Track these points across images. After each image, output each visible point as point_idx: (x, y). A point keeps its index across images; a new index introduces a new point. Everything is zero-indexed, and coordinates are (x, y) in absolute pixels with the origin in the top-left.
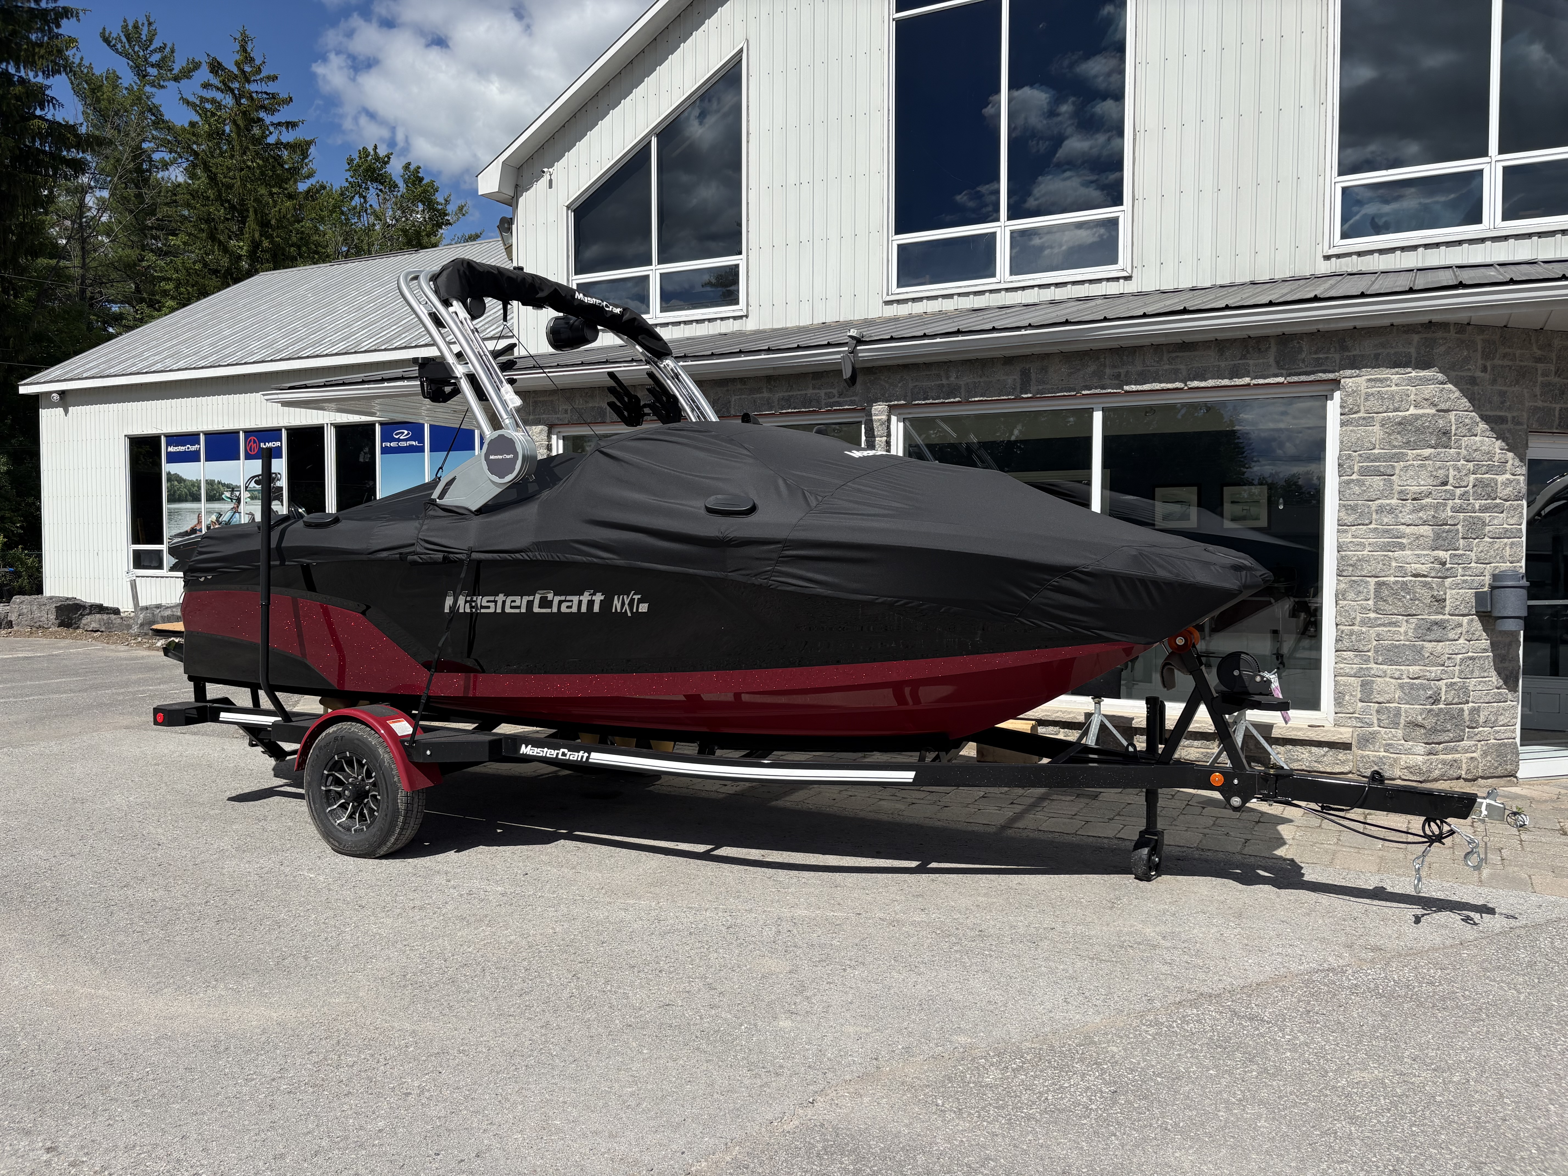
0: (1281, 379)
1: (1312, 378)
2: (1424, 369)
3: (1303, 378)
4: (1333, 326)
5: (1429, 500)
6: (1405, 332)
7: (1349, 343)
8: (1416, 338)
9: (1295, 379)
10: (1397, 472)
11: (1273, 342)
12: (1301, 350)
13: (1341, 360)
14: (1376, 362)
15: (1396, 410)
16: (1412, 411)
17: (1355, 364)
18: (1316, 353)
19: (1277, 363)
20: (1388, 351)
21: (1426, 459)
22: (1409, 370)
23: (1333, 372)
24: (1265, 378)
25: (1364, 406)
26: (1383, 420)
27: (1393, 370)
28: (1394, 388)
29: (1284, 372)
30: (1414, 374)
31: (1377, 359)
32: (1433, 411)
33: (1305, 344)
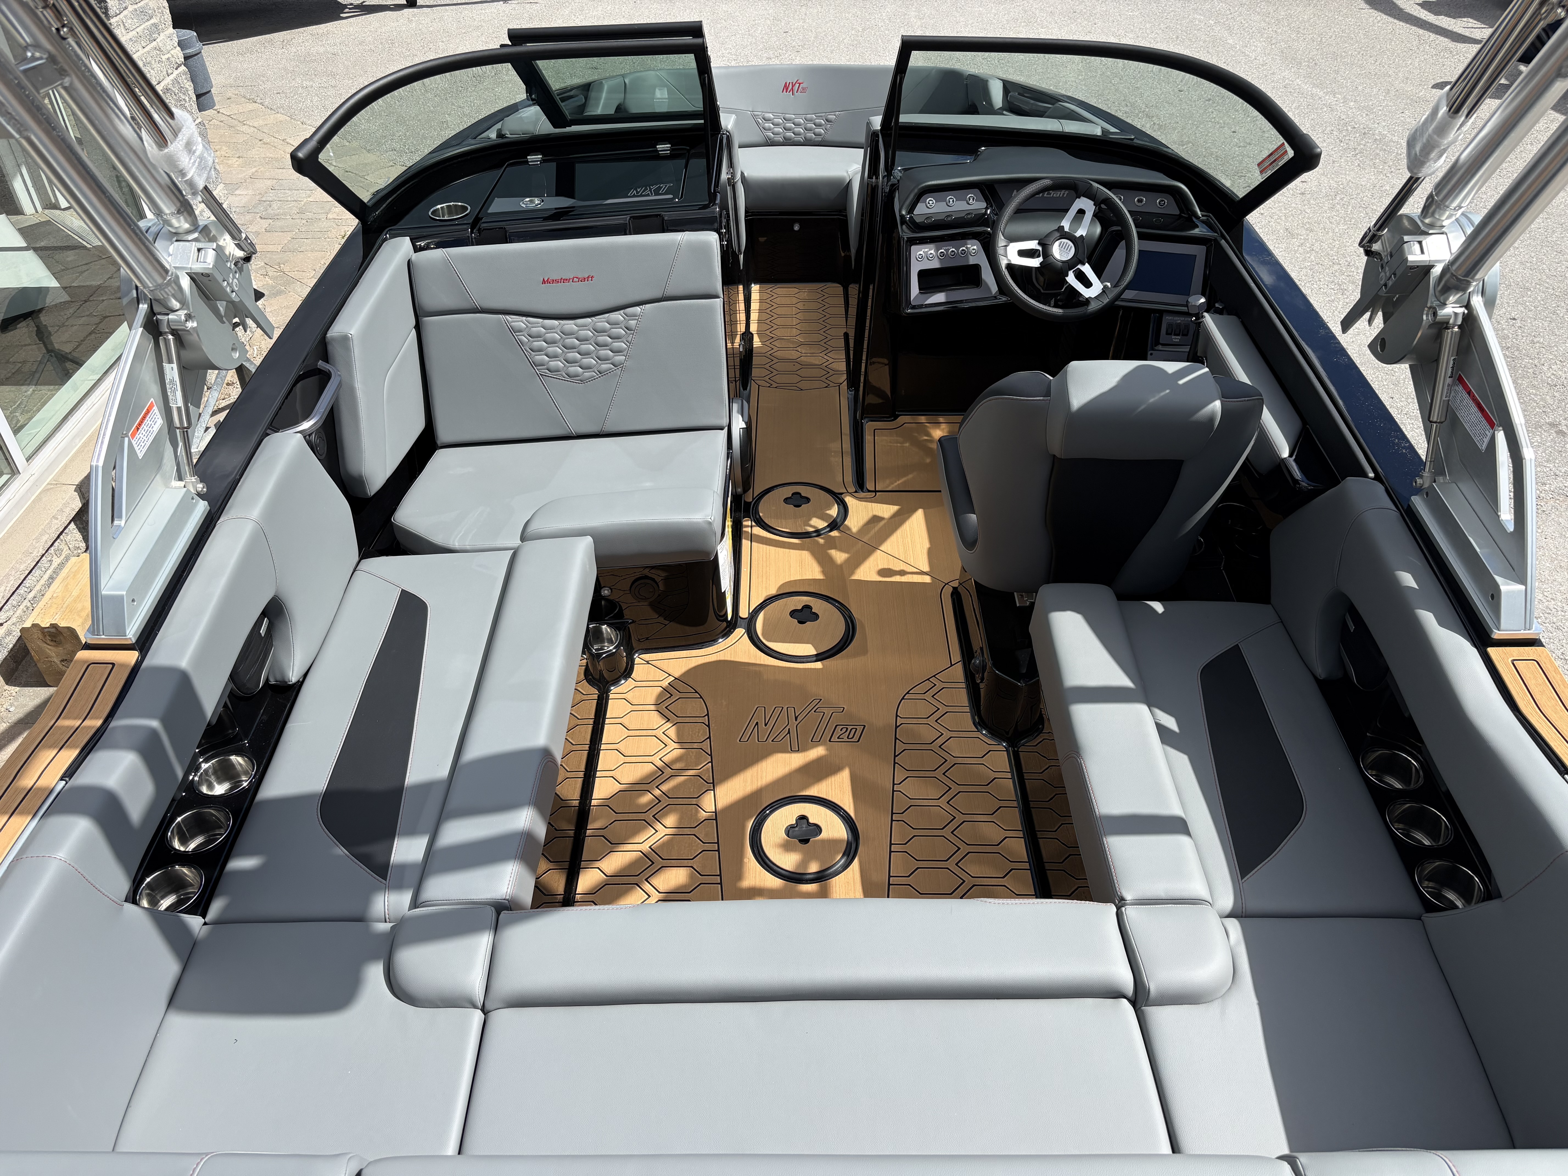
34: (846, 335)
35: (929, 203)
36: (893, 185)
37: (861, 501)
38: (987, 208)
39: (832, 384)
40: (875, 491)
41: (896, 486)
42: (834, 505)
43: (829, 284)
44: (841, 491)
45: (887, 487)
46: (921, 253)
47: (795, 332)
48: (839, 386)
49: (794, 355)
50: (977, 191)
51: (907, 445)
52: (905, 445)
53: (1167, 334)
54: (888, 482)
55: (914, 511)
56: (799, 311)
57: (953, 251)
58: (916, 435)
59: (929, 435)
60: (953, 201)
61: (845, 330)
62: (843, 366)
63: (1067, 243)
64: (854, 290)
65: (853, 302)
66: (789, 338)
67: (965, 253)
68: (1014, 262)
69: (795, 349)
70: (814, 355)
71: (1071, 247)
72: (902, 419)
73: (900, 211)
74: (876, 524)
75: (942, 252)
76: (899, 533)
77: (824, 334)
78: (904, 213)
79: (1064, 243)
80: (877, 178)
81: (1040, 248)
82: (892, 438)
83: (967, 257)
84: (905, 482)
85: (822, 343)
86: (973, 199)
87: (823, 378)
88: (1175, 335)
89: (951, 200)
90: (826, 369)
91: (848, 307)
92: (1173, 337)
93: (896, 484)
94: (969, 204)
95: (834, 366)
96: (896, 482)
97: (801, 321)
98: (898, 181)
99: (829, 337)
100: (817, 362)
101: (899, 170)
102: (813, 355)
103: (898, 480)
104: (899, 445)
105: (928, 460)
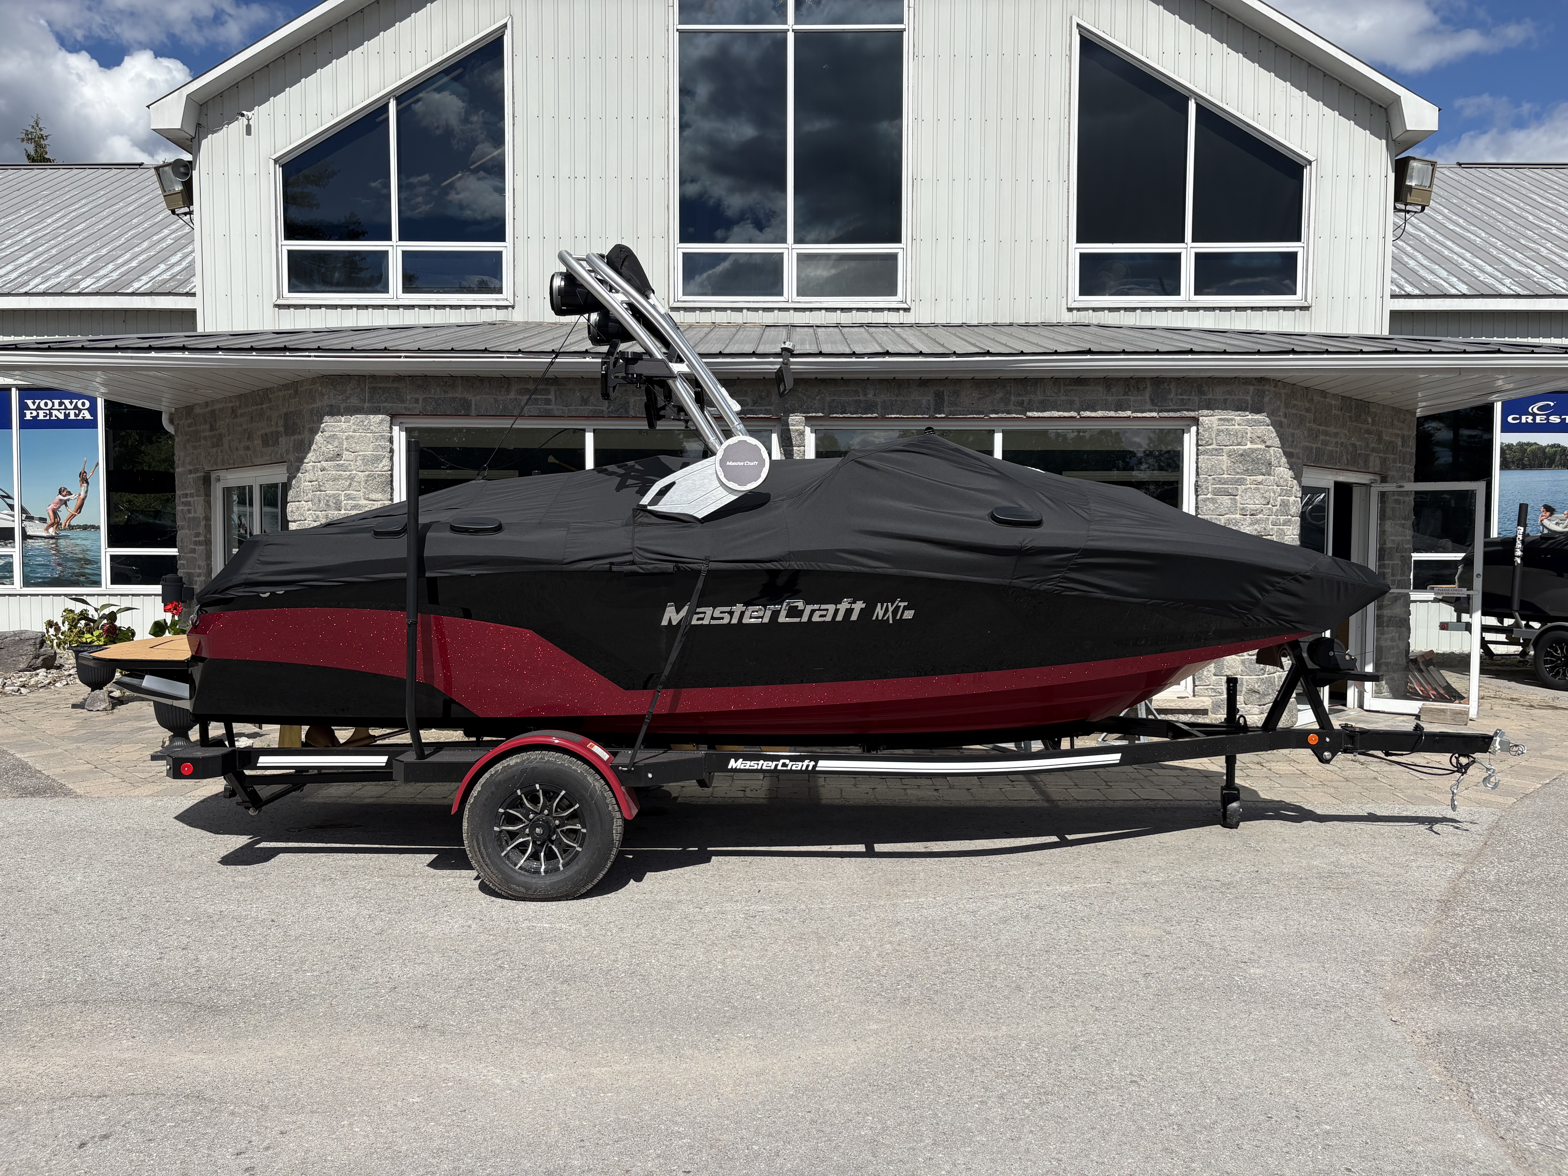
0: (1155, 414)
1: (1178, 414)
2: (1257, 413)
3: (1172, 414)
4: (1193, 374)
5: (1261, 516)
6: (1245, 383)
7: (1205, 389)
8: (1251, 388)
9: (1166, 414)
10: (1239, 493)
11: (1148, 383)
12: (1170, 392)
13: (1199, 403)
14: (1225, 406)
15: (1239, 444)
16: (1249, 446)
17: (1210, 406)
18: (1181, 395)
19: (1152, 400)
20: (1232, 397)
21: (1260, 483)
22: (1247, 413)
23: (1194, 411)
24: (1142, 412)
25: (1216, 440)
26: (1230, 451)
27: (1237, 413)
28: (1237, 427)
29: (1157, 408)
30: (1250, 417)
31: (1226, 403)
32: (1263, 447)
33: (1173, 387)
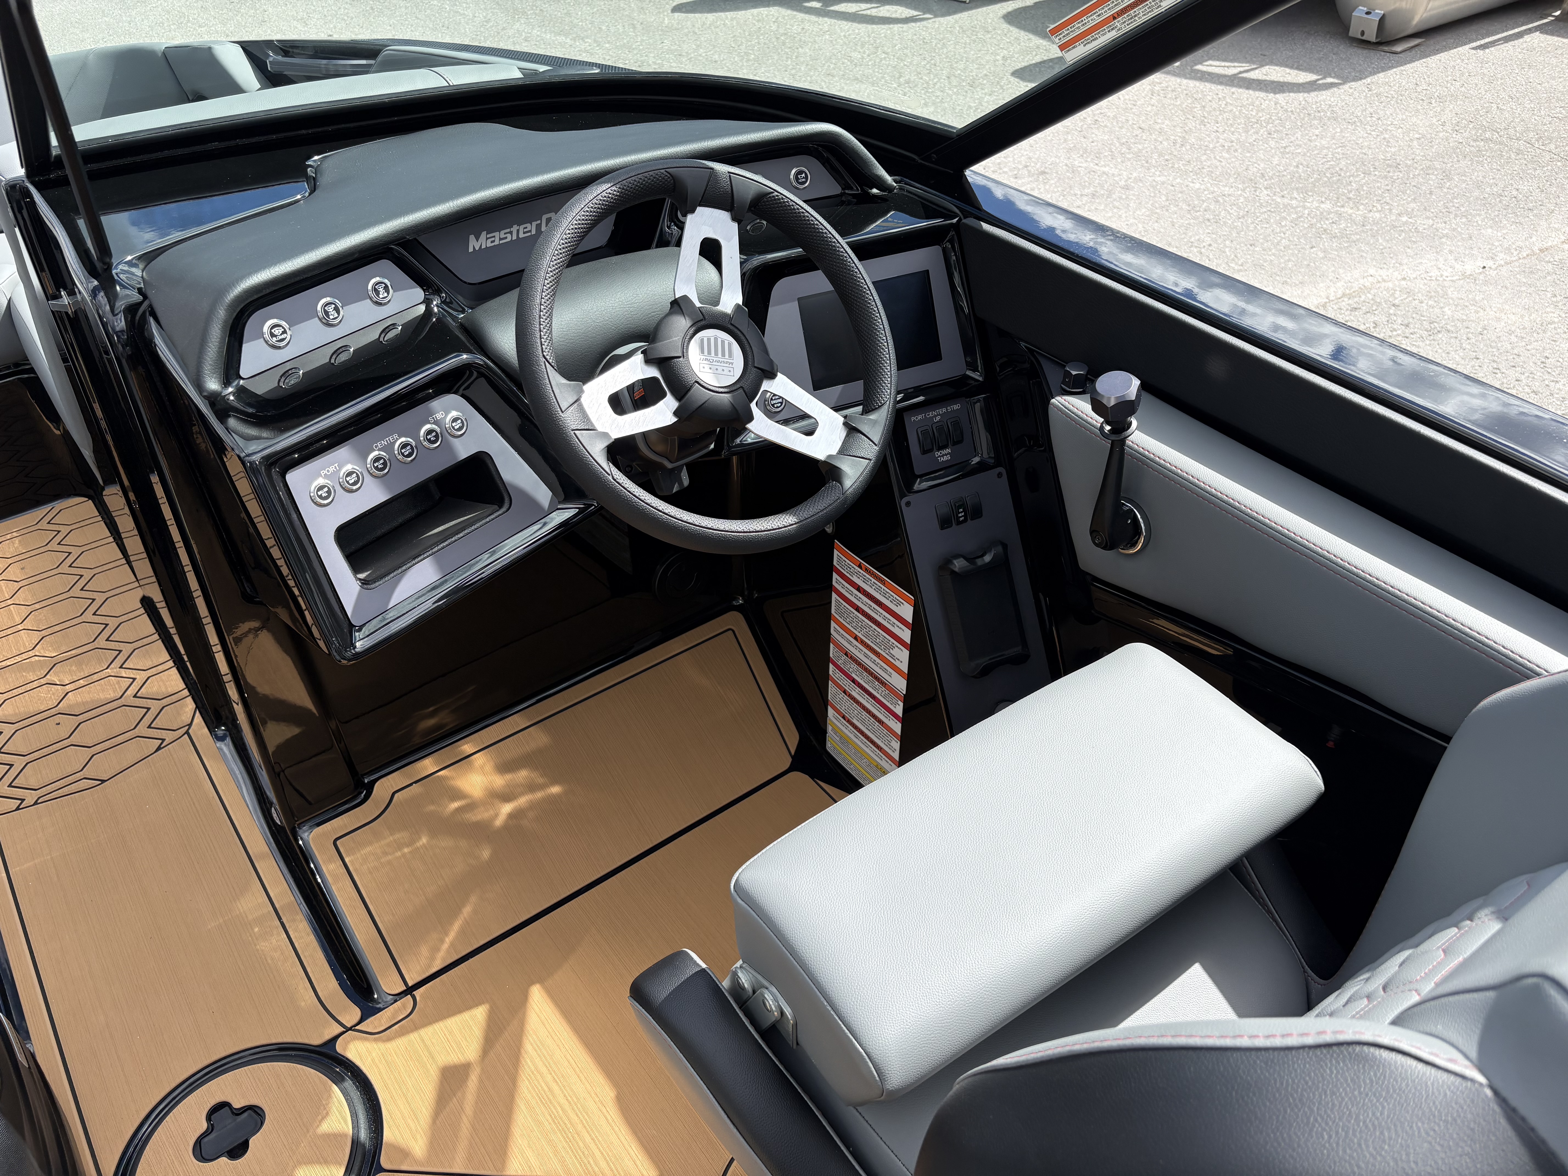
34: (147, 603)
35: (273, 335)
36: (131, 310)
37: (389, 1039)
38: (427, 302)
39: (169, 736)
40: (410, 990)
41: (448, 951)
42: (329, 1091)
43: (59, 505)
44: (327, 1035)
45: (429, 966)
46: (321, 481)
47: (27, 640)
48: (187, 733)
49: (46, 697)
50: (386, 265)
51: (424, 840)
52: (419, 844)
53: (925, 452)
54: (424, 951)
55: (524, 999)
56: (16, 586)
57: (404, 446)
58: (432, 808)
59: (457, 794)
60: (337, 309)
61: (139, 593)
62: (173, 681)
63: (716, 339)
64: (114, 497)
65: (126, 523)
66: (18, 659)
67: (437, 436)
68: (616, 434)
69: (43, 681)
70: (96, 677)
71: (730, 344)
72: (383, 788)
73: (199, 386)
74: (459, 1094)
75: (377, 460)
76: (526, 1089)
77: (97, 619)
78: (213, 385)
79: (709, 340)
80: (72, 293)
81: (653, 372)
82: (383, 842)
83: (447, 448)
84: (462, 932)
85: (101, 642)
86: (386, 288)
87: (142, 729)
88: (940, 448)
89: (330, 309)
90: (138, 702)
91: (121, 539)
92: (937, 454)
93: (445, 946)
94: (380, 304)
95: (154, 688)
96: (442, 941)
97: (30, 609)
98: (140, 291)
99: (113, 623)
100: (111, 695)
101: (130, 264)
102: (91, 679)
103: (447, 934)
104: (406, 850)
105: (486, 854)
